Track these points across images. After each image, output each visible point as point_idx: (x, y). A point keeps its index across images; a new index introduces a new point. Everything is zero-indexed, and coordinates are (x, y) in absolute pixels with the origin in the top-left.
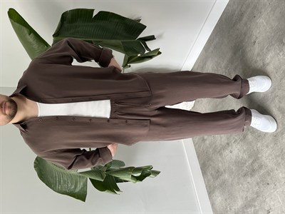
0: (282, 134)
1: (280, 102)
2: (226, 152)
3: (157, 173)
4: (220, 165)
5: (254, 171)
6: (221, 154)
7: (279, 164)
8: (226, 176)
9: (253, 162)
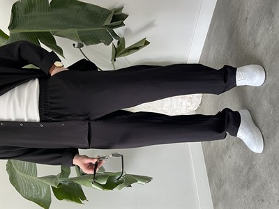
0: (275, 134)
1: (271, 92)
2: (226, 157)
3: (147, 179)
4: (222, 172)
5: (249, 182)
6: (222, 159)
7: (272, 174)
8: (227, 186)
9: (249, 171)
